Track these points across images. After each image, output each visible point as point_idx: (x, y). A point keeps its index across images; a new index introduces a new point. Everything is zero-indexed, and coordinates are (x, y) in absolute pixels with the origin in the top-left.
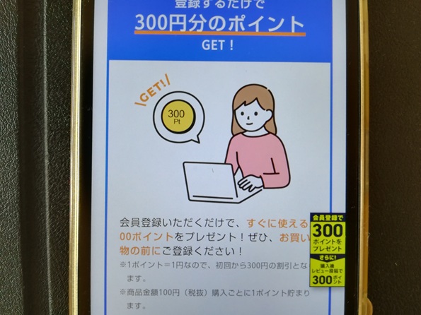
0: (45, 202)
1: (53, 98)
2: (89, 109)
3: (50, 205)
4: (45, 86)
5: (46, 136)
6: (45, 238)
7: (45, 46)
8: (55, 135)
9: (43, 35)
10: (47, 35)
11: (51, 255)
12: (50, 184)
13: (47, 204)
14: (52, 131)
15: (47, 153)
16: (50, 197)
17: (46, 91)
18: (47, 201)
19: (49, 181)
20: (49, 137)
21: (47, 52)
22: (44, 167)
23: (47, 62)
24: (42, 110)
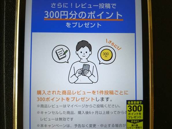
0: (4, 95)
1: (8, 47)
2: (22, 52)
3: (6, 97)
4: (4, 41)
5: (4, 64)
6: (4, 112)
7: (4, 23)
8: (8, 64)
9: (4, 18)
10: (5, 18)
11: (6, 120)
12: (6, 86)
13: (5, 96)
14: (7, 62)
15: (4, 72)
16: (6, 93)
17: (4, 44)
18: (4, 94)
19: (5, 85)
20: (5, 65)
21: (5, 26)
22: (3, 79)
23: (5, 30)
24: (3, 53)
